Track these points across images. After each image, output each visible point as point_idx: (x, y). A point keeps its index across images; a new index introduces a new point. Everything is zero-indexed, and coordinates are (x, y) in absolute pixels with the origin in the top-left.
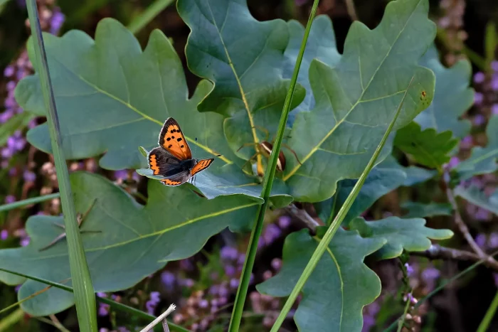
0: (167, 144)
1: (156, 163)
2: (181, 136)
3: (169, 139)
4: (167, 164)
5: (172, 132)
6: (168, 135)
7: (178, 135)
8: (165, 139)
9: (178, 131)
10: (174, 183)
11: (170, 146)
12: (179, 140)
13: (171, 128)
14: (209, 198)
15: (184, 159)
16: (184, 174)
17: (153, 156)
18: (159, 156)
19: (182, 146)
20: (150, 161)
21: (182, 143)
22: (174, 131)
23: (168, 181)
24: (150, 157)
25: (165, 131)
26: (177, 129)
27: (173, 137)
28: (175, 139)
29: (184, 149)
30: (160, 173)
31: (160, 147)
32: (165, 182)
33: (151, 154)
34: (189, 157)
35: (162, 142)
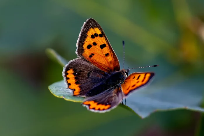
0: (87, 53)
1: (74, 81)
2: (104, 42)
3: (89, 47)
4: (88, 80)
5: (93, 37)
6: (89, 41)
7: (101, 41)
8: (85, 46)
9: (101, 36)
10: (102, 107)
11: (92, 55)
12: (102, 46)
13: (92, 32)
14: (143, 115)
15: (109, 70)
16: (113, 92)
17: (71, 72)
18: (78, 70)
19: (107, 55)
20: (68, 79)
21: (106, 50)
22: (96, 35)
23: (93, 104)
24: (67, 74)
25: (84, 36)
26: (99, 32)
27: (95, 44)
28: (98, 46)
29: (110, 58)
30: (81, 93)
31: (79, 57)
32: (89, 105)
33: (68, 69)
34: (117, 68)
35: (81, 51)
